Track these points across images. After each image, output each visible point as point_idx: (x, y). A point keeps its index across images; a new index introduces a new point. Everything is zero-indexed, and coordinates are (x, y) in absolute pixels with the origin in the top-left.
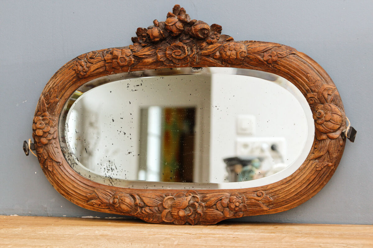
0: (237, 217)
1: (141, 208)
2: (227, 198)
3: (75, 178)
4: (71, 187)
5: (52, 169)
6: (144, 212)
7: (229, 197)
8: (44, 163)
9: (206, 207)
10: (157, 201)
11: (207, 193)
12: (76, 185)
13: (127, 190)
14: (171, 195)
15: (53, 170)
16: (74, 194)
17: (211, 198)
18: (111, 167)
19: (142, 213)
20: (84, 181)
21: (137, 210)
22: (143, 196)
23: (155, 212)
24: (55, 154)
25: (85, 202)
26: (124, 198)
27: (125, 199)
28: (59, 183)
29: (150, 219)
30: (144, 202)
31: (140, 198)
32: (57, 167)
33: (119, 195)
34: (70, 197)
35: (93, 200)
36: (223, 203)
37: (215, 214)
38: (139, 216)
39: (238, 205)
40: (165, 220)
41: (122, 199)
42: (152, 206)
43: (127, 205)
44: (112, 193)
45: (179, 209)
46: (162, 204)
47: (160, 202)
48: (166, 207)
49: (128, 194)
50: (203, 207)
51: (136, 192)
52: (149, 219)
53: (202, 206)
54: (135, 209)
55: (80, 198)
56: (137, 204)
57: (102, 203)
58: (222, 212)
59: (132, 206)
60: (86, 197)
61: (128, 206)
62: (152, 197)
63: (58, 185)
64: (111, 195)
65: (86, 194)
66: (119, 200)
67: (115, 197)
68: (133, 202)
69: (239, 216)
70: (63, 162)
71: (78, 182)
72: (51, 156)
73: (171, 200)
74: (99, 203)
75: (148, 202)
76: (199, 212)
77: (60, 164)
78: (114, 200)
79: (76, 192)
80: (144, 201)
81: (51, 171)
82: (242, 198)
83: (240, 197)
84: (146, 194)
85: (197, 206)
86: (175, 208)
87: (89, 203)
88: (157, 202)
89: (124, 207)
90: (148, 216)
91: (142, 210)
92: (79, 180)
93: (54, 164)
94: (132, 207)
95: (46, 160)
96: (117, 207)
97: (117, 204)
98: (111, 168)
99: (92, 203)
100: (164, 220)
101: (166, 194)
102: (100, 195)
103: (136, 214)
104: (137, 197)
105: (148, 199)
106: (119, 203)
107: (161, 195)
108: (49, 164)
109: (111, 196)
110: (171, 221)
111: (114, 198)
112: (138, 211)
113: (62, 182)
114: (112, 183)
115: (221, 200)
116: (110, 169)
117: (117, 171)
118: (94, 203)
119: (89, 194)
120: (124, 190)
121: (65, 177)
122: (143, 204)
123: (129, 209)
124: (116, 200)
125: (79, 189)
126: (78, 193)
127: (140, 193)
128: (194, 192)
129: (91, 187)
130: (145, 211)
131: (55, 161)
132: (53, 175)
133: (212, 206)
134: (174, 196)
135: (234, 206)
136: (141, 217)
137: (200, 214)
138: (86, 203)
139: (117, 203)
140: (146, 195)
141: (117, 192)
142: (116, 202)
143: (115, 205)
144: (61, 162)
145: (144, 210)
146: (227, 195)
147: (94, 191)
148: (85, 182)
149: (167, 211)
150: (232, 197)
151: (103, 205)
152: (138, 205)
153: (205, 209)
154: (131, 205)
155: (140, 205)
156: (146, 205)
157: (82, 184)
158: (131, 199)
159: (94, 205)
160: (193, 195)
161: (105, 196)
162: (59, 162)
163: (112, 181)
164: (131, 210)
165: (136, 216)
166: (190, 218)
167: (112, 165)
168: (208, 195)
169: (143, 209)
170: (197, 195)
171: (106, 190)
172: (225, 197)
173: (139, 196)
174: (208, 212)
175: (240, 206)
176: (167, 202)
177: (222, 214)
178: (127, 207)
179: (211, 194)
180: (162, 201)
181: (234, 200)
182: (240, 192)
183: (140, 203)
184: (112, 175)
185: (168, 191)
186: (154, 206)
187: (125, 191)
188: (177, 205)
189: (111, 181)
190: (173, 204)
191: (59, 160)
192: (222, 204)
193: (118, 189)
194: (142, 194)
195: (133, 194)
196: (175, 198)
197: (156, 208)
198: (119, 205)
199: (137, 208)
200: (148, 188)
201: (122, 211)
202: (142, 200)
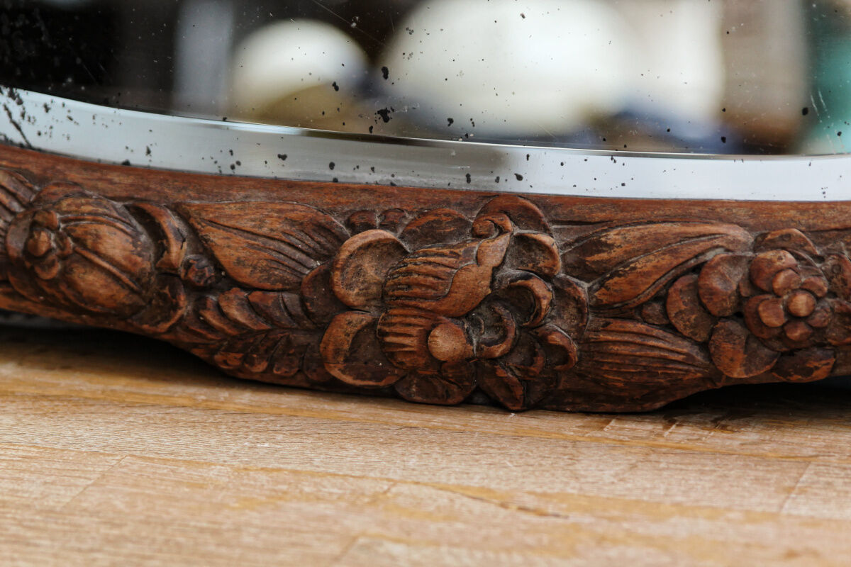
0: (796, 378)
1: (200, 291)
2: (735, 261)
7: (750, 254)
9: (598, 308)
10: (298, 255)
11: (609, 224)
13: (115, 177)
14: (383, 227)
17: (631, 254)
19: (207, 325)
21: (176, 307)
22: (212, 222)
23: (286, 321)
26: (93, 227)
27: (98, 236)
29: (252, 364)
30: (213, 258)
31: (193, 230)
33: (64, 205)
36: (713, 292)
37: (657, 353)
38: (185, 338)
39: (803, 311)
40: (343, 372)
41: (79, 231)
42: (268, 285)
43: (114, 270)
44: (22, 192)
45: (434, 318)
46: (325, 278)
48: (353, 296)
49: (119, 205)
50: (580, 311)
52: (247, 359)
53: (578, 301)
54: (162, 296)
56: (172, 267)
58: (704, 346)
59: (144, 280)
61: (116, 279)
62: (265, 230)
64: (16, 206)
66: (61, 239)
67: (39, 218)
68: (151, 253)
69: (810, 371)
73: (380, 258)
75: (239, 261)
76: (556, 339)
78: (31, 236)
80: (217, 253)
82: (830, 262)
83: (821, 259)
84: (228, 209)
85: (545, 303)
86: (404, 306)
88: (292, 264)
89: (91, 282)
90: (239, 345)
91: (200, 304)
94: (146, 286)
96: (53, 282)
97: (52, 264)
100: (336, 373)
101: (354, 213)
103: (165, 326)
104: (171, 223)
105: (241, 240)
106: (63, 258)
107: (323, 220)
109: (13, 213)
110: (382, 384)
111: (34, 223)
112: (180, 312)
114: (25, 125)
115: (697, 269)
120: (98, 175)
122: (209, 272)
123: (122, 296)
124: (46, 240)
127: (195, 204)
128: (527, 209)
130: (223, 315)
133: (640, 308)
134: (400, 230)
135: (778, 317)
136: (196, 346)
137: (562, 349)
139: (52, 257)
140: (231, 217)
141: (54, 189)
142: (43, 248)
143: (38, 270)
145: (218, 307)
146: (735, 241)
149: (357, 319)
150: (770, 255)
152: (182, 272)
153: (592, 320)
154: (137, 270)
155: (193, 276)
156: (225, 280)
158: (135, 237)
160: (517, 231)
163: (23, 115)
164: (135, 298)
165: (166, 337)
166: (501, 373)
168: (612, 236)
169: (212, 298)
170: (546, 230)
172: (721, 253)
173: (185, 217)
174: (614, 343)
175: (819, 319)
176: (359, 271)
177: (700, 358)
178: (115, 288)
179: (634, 232)
180: (328, 256)
181: (781, 278)
182: (819, 223)
183: (188, 265)
185: (364, 195)
186: (279, 286)
187: (100, 185)
188: (417, 290)
189: (16, 117)
190: (396, 286)
192: (699, 296)
193: (60, 167)
194: (203, 208)
195: (147, 207)
196: (407, 247)
197: (290, 298)
198: (65, 272)
199: (174, 296)
200: (239, 171)
201: (81, 303)
202: (202, 246)
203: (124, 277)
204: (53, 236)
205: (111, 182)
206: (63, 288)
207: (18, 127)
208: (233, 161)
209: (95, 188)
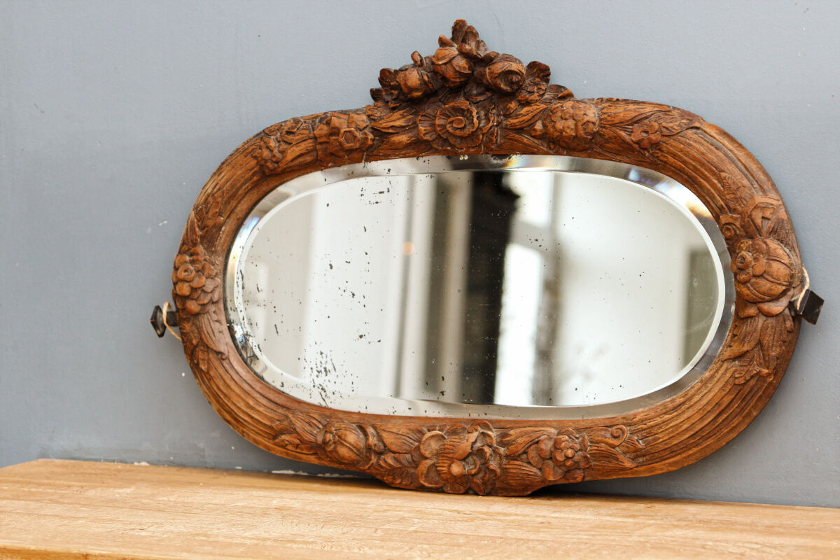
0: (571, 481)
1: (379, 454)
2: (550, 438)
3: (252, 388)
4: (242, 405)
5: (206, 366)
6: (383, 464)
7: (555, 437)
8: (192, 353)
9: (507, 456)
10: (412, 441)
11: (512, 428)
12: (251, 403)
13: (354, 416)
14: (439, 430)
15: (208, 369)
16: (250, 422)
17: (517, 438)
18: (323, 366)
19: (380, 466)
20: (270, 393)
21: (370, 460)
22: (384, 430)
23: (406, 464)
24: (214, 335)
25: (269, 439)
26: (345, 432)
27: (346, 435)
28: (221, 398)
29: (396, 480)
30: (383, 442)
31: (378, 433)
32: (216, 363)
33: (336, 425)
34: (241, 428)
35: (284, 434)
36: (542, 450)
37: (525, 472)
38: (374, 471)
39: (570, 456)
40: (424, 481)
41: (340, 434)
42: (400, 452)
43: (351, 447)
44: (323, 421)
45: (452, 460)
46: (418, 448)
47: (416, 444)
48: (427, 454)
49: (354, 425)
50: (500, 458)
51: (370, 420)
52: (394, 479)
53: (500, 454)
54: (367, 456)
55: (260, 430)
56: (370, 446)
57: (302, 441)
58: (540, 469)
59: (361, 451)
60: (271, 428)
61: (351, 450)
62: (401, 432)
63: (218, 402)
64: (321, 426)
65: (272, 422)
66: (334, 436)
67: (328, 429)
68: (363, 441)
69: (575, 478)
70: (229, 352)
71: (257, 396)
72: (205, 340)
73: (437, 441)
74: (297, 441)
75: (392, 443)
76: (492, 467)
77: (224, 357)
78: (325, 436)
79: (252, 418)
80: (385, 441)
81: (206, 371)
82: (580, 439)
83: (577, 438)
84: (390, 426)
85: (488, 454)
86: (443, 456)
87: (277, 441)
88: (409, 444)
89: (343, 451)
90: (391, 473)
91: (379, 459)
92: (261, 391)
93: (211, 356)
94: (362, 453)
95: (196, 346)
96: (331, 452)
97: (331, 445)
98: (325, 369)
99: (283, 441)
100: (422, 482)
101: (430, 426)
102: (299, 425)
103: (367, 467)
104: (370, 430)
105: (393, 436)
106: (334, 443)
107: (419, 429)
108: (200, 357)
109: (319, 428)
110: (438, 486)
111: (326, 432)
112: (372, 462)
113: (225, 395)
114: (326, 399)
115: (537, 442)
116: (323, 370)
117: (336, 374)
118: (286, 443)
119: (278, 423)
120: (349, 416)
121: (232, 384)
122: (382, 447)
123: (353, 456)
124: (329, 437)
125: (258, 411)
126: (256, 420)
127: (378, 423)
128: (485, 423)
129: (283, 407)
130: (386, 462)
131: (212, 349)
132: (209, 380)
133: (519, 455)
134: (445, 432)
135: (562, 457)
136: (377, 474)
137: (493, 471)
138: (271, 441)
139: (331, 443)
140: (389, 428)
141: (333, 420)
142: (328, 440)
143: (326, 447)
144: (226, 353)
145: (384, 459)
146: (551, 433)
147: (287, 417)
148: (271, 396)
149: (429, 462)
150: (561, 437)
151: (303, 446)
152: (373, 447)
153: (505, 461)
154: (358, 447)
155: (377, 449)
156: (387, 450)
157: (264, 401)
158: (358, 436)
159: (286, 445)
160: (482, 431)
161: (308, 428)
162: (222, 353)
163: (326, 395)
164: (358, 457)
165: (368, 471)
166: (475, 480)
167: (326, 362)
168: (512, 432)
169: (383, 457)
170: (491, 430)
171: (312, 415)
172: (546, 436)
173: (375, 428)
174: (511, 468)
175: (576, 458)
176: (429, 445)
177: (539, 473)
178: (351, 453)
179: (519, 430)
180: (419, 441)
181: (563, 444)
182: (578, 426)
183: (375, 445)
184: (327, 383)
185: (434, 421)
186: (404, 452)
187: (349, 419)
188: (447, 451)
189: (324, 397)
190: (441, 449)
191: (222, 348)
192: (540, 451)
193: (336, 413)
194: (381, 426)
195: (363, 425)
196: (446, 437)
197: (408, 456)
198: (335, 448)
199: (370, 456)
200: (396, 414)
201: (340, 460)
202: (380, 439)
203: (354, 450)
204: (332, 436)
205: (353, 418)
206: (334, 454)
207: (324, 400)
208: (393, 411)
209: (347, 420)
